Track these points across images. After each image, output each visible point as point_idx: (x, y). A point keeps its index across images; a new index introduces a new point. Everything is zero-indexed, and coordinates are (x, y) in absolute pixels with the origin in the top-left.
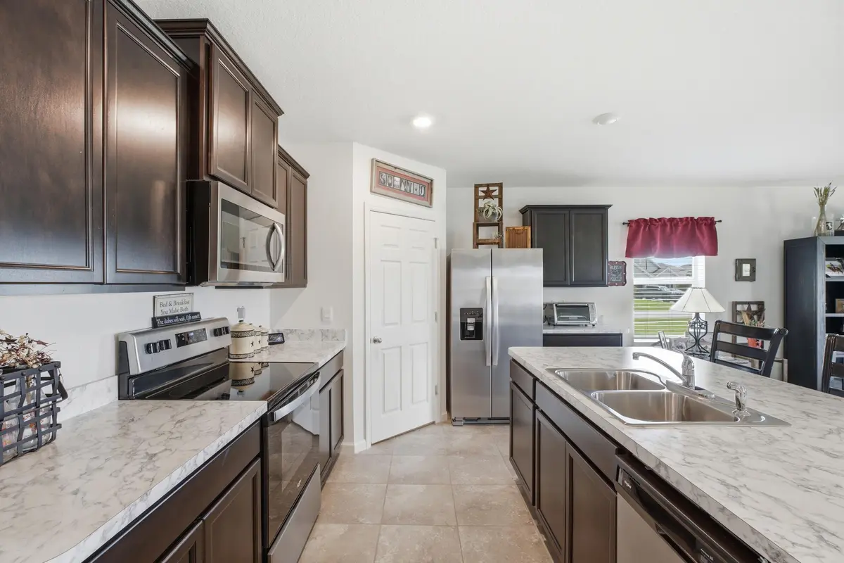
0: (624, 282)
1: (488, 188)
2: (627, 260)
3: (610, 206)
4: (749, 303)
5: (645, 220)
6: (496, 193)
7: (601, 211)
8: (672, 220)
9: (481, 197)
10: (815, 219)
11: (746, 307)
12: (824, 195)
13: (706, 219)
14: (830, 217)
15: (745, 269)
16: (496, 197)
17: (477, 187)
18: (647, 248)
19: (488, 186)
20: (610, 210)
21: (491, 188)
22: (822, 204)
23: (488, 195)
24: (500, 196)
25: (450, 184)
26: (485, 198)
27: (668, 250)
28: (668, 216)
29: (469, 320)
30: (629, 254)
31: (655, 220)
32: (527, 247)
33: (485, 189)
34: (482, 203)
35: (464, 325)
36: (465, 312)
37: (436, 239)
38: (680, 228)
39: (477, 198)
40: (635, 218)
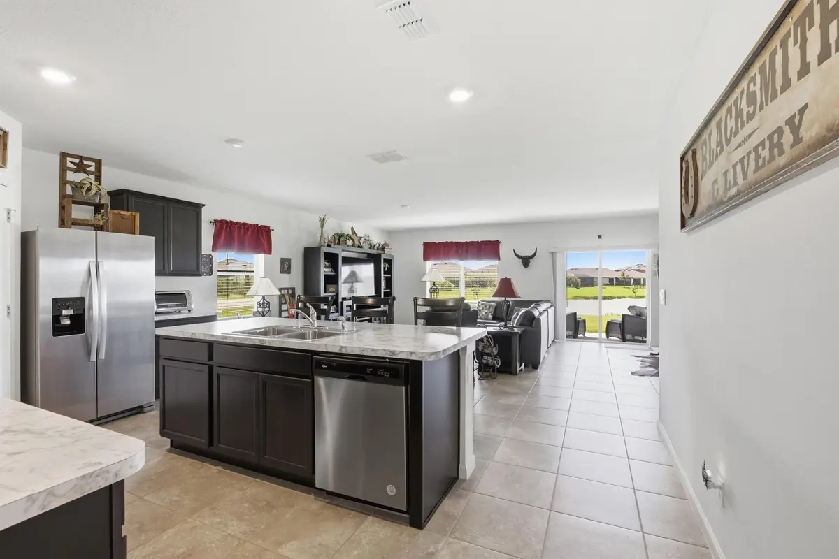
0: (210, 273)
1: (81, 161)
2: (213, 254)
3: (204, 205)
4: (288, 289)
5: (227, 222)
6: (92, 169)
7: (197, 208)
8: (244, 224)
9: (71, 169)
10: (319, 235)
11: (286, 291)
12: (323, 221)
13: (265, 227)
14: (325, 236)
15: (286, 266)
16: (92, 173)
17: (64, 156)
18: (228, 245)
19: (81, 158)
20: (203, 208)
21: (86, 162)
22: (322, 227)
23: (80, 168)
24: (98, 174)
25: (28, 144)
26: (75, 171)
27: (242, 247)
28: (242, 222)
29: (65, 312)
30: (215, 248)
31: (234, 223)
32: (134, 234)
33: (77, 161)
34: (71, 176)
35: (56, 319)
36: (58, 304)
37: (9, 211)
38: (249, 232)
39: (64, 170)
40: (219, 218)
